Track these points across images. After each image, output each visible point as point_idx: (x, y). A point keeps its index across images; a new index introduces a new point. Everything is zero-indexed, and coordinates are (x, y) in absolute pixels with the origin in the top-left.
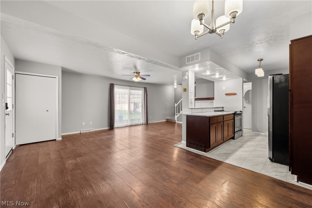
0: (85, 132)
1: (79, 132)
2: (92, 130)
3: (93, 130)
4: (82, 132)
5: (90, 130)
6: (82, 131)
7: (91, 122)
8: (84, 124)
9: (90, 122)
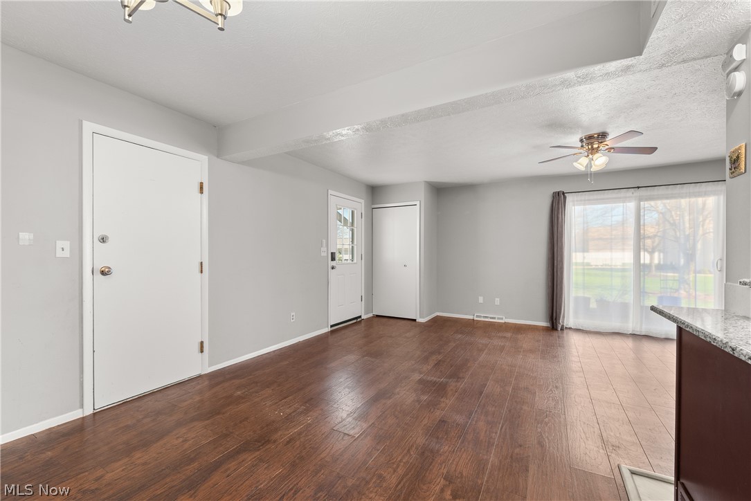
0: (482, 319)
1: (471, 317)
2: (499, 318)
3: (502, 319)
4: (476, 319)
5: (494, 318)
6: (477, 316)
7: (498, 299)
8: (481, 300)
9: (496, 299)
